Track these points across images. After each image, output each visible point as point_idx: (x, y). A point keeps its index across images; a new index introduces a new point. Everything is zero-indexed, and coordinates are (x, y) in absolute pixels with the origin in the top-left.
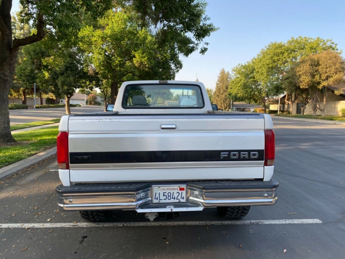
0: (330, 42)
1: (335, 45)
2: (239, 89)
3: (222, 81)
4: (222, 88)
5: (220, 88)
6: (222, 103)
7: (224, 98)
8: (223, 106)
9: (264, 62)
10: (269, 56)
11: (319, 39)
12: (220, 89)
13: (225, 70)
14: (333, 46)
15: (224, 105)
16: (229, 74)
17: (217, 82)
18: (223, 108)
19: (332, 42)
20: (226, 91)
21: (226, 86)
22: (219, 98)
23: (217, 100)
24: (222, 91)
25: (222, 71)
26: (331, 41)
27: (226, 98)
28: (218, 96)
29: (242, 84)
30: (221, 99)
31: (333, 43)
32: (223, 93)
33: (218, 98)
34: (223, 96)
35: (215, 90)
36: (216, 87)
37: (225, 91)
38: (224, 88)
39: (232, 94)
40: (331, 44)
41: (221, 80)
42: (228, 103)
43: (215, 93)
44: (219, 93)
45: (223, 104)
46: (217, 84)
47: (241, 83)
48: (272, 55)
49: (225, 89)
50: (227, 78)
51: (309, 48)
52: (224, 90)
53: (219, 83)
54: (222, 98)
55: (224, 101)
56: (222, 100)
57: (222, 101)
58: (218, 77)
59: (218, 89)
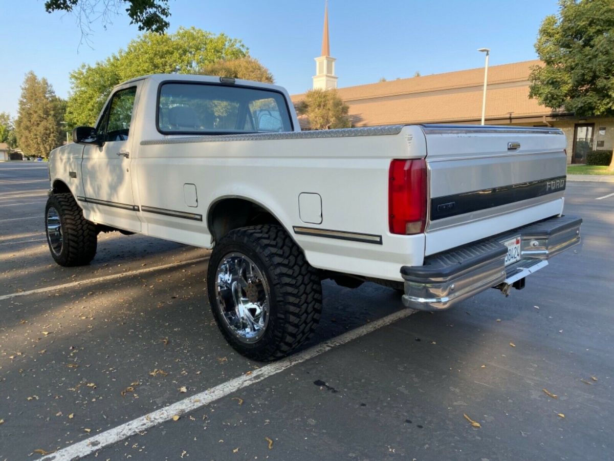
0: (240, 44)
1: (246, 50)
2: (90, 115)
3: (32, 96)
4: (36, 112)
5: (31, 112)
6: (39, 143)
7: (42, 134)
8: (42, 149)
9: (138, 66)
10: (147, 56)
11: (223, 35)
12: (31, 114)
13: (36, 74)
14: (244, 51)
15: (45, 148)
16: (47, 84)
17: (21, 99)
18: (44, 153)
19: (242, 43)
20: (46, 119)
21: (43, 108)
22: (32, 134)
23: (26, 138)
24: (35, 117)
25: (30, 76)
26: (240, 42)
27: (48, 132)
28: (27, 128)
29: (95, 105)
30: (36, 135)
31: (243, 46)
32: (39, 122)
33: (30, 132)
34: (41, 129)
35: (19, 115)
36: (20, 109)
37: (43, 118)
38: (41, 113)
39: (76, 124)
40: (241, 48)
41: (31, 94)
42: (53, 143)
43: (19, 123)
44: (30, 121)
45: (41, 146)
46: (22, 103)
47: (92, 103)
48: (152, 55)
49: (42, 115)
50: (45, 93)
51: (212, 49)
52: (40, 117)
53: (25, 100)
54: (38, 133)
55: (44, 139)
56: (38, 136)
57: (39, 140)
58: (23, 89)
59: (24, 113)
